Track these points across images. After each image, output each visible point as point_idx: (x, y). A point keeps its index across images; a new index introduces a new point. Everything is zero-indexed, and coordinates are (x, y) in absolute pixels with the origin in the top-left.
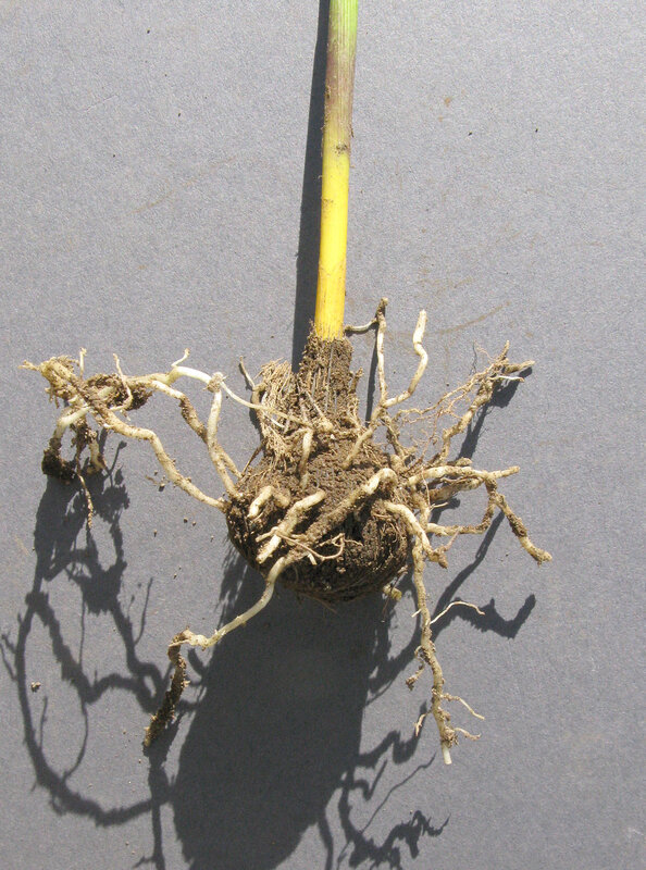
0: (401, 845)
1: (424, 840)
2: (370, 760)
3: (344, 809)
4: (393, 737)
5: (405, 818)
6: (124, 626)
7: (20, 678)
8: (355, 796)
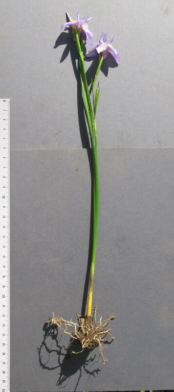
0: (95, 373)
1: (99, 372)
2: (88, 361)
3: (84, 367)
4: (91, 358)
5: (96, 369)
6: (57, 342)
7: (39, 353)
8: (86, 365)
